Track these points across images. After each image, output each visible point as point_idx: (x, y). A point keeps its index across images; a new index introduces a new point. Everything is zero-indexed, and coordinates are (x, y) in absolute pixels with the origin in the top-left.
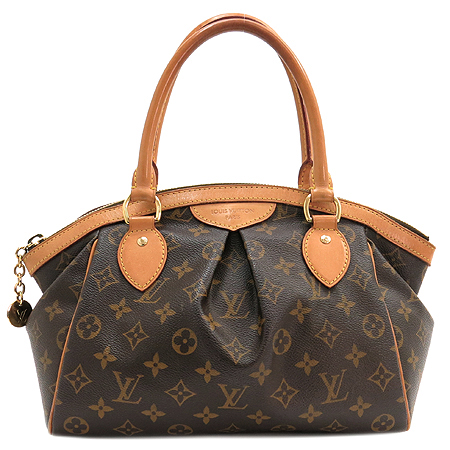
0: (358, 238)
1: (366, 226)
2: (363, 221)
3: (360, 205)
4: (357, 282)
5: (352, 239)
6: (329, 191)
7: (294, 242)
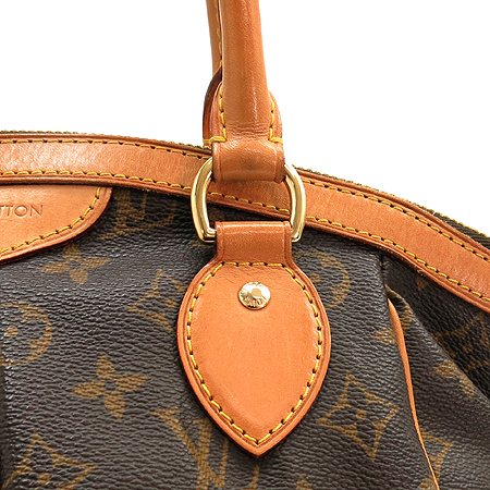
0: (360, 289)
1: (383, 254)
2: (375, 239)
3: (367, 192)
4: (351, 432)
5: (340, 294)
6: (270, 146)
7: (155, 306)
